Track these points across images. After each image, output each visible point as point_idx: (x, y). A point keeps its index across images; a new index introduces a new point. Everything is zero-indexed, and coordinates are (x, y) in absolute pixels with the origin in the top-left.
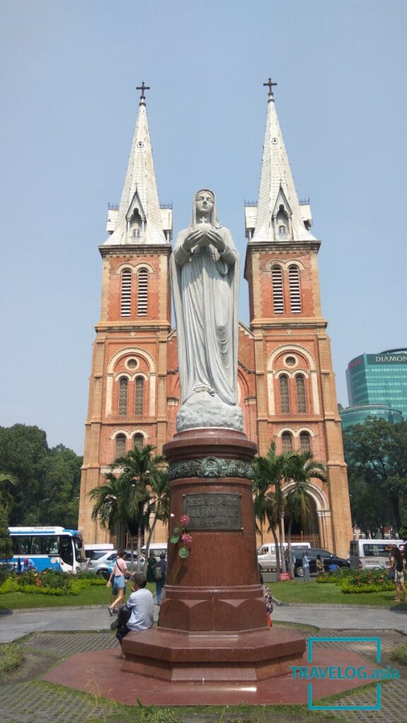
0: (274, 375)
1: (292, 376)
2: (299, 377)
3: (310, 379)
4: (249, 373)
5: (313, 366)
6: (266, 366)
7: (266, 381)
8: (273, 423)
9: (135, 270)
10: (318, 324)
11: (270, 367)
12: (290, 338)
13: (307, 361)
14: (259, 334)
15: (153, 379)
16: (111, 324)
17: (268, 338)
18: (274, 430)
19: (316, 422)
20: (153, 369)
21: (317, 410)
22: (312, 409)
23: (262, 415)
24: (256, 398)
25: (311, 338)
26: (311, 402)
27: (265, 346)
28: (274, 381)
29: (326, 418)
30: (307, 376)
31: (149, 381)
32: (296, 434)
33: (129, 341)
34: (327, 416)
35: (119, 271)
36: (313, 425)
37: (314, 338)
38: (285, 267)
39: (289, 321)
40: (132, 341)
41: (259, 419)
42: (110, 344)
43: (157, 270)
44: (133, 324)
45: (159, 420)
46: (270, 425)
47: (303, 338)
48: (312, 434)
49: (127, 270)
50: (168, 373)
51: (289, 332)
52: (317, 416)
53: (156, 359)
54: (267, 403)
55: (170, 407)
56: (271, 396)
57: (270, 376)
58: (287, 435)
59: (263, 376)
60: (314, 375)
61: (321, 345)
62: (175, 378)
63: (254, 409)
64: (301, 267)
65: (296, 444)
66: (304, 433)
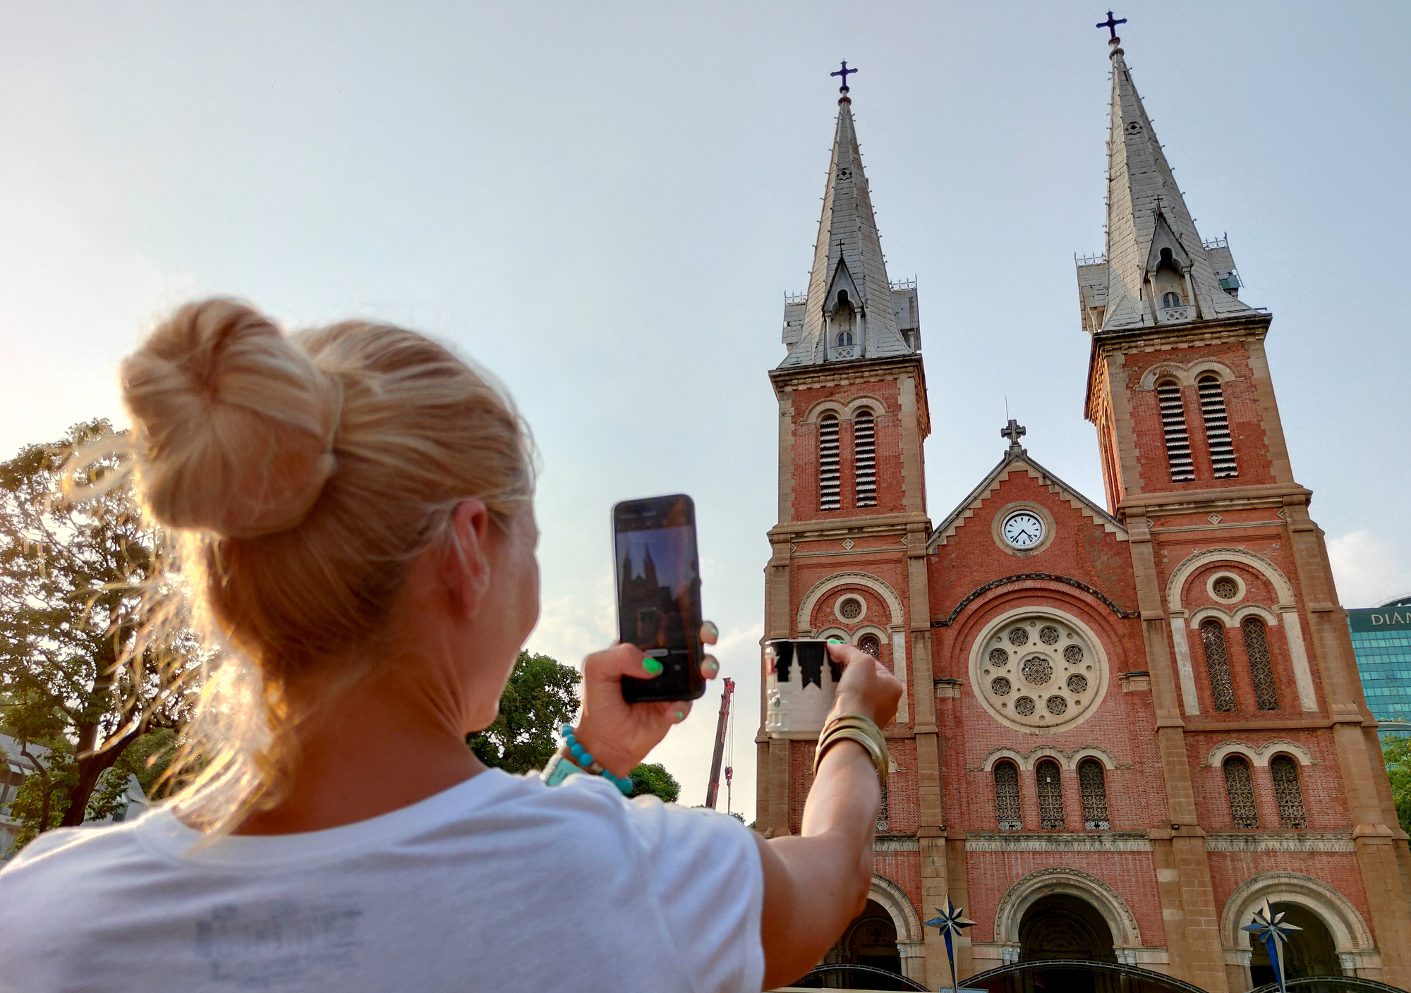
0: (1187, 622)
1: (1232, 622)
2: (1252, 622)
3: (1281, 629)
4: (1126, 617)
5: (1284, 596)
6: (1164, 600)
7: (1170, 637)
8: (1197, 732)
9: (846, 413)
10: (1286, 499)
11: (1175, 602)
12: (1218, 534)
13: (1267, 585)
14: (1140, 529)
15: (899, 640)
16: (799, 526)
17: (1162, 538)
18: (1202, 751)
19: (1312, 730)
20: (897, 616)
21: (1309, 701)
22: (1296, 697)
23: (1166, 714)
24: (1146, 674)
25: (1273, 531)
26: (1292, 681)
27: (1157, 554)
28: (1190, 634)
29: (1337, 718)
30: (1271, 621)
31: (890, 645)
32: (1260, 761)
33: (842, 559)
34: (1341, 713)
35: (814, 418)
36: (1303, 736)
37: (1280, 530)
38: (1187, 377)
39: (1213, 496)
40: (849, 559)
41: (1159, 724)
42: (800, 567)
43: (894, 407)
44: (848, 524)
45: (917, 729)
46: (1190, 740)
47: (1251, 533)
48: (1304, 760)
49: (829, 415)
50: (932, 626)
51: (1215, 520)
52: (1310, 714)
53: (904, 597)
54: (1178, 687)
55: (943, 700)
56: (1186, 670)
57: (1177, 624)
58: (1236, 762)
59: (1161, 623)
60: (1292, 622)
61: (1301, 544)
62: (949, 635)
63: (1145, 700)
64: (1226, 374)
65: (1264, 783)
66: (1282, 762)
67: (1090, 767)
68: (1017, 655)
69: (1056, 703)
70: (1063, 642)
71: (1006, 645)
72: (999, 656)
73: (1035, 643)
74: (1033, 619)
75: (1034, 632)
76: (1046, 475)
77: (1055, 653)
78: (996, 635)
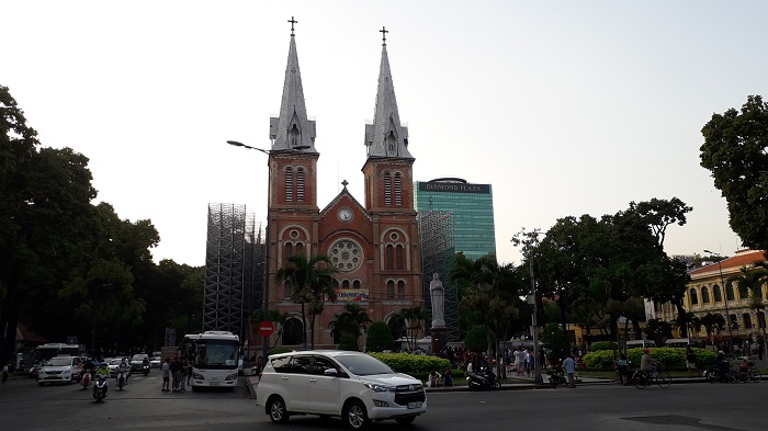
0: (384, 245)
1: (395, 246)
2: (399, 246)
3: (405, 249)
4: (369, 243)
5: (407, 240)
6: (379, 239)
7: (380, 250)
8: (383, 275)
9: (295, 169)
10: (411, 214)
11: (382, 240)
12: (395, 222)
13: (404, 237)
14: (376, 219)
15: (309, 245)
16: (280, 206)
17: (381, 222)
18: (383, 280)
19: (408, 275)
20: (308, 238)
21: (409, 268)
22: (406, 267)
23: (377, 270)
24: (373, 259)
25: (407, 222)
26: (406, 262)
27: (379, 226)
28: (384, 249)
29: (413, 273)
30: (403, 246)
31: (306, 247)
32: (396, 283)
33: (293, 219)
34: (414, 271)
35: (284, 169)
36: (406, 276)
37: (409, 222)
38: (393, 174)
39: (394, 211)
40: (295, 219)
41: (374, 273)
42: (279, 220)
43: (310, 170)
44: (295, 208)
46: (381, 277)
47: (402, 222)
48: (405, 282)
49: (289, 169)
50: (318, 242)
51: (394, 218)
52: (408, 271)
53: (311, 232)
54: (380, 263)
56: (382, 258)
57: (382, 246)
58: (391, 282)
59: (378, 246)
60: (408, 246)
61: (413, 227)
62: (323, 244)
63: (372, 266)
64: (402, 175)
65: (396, 287)
66: (401, 282)
67: (356, 282)
68: (340, 251)
69: (350, 265)
70: (353, 248)
71: (337, 248)
72: (336, 251)
73: (345, 248)
74: (345, 241)
75: (345, 245)
76: (353, 199)
77: (350, 251)
78: (335, 245)
